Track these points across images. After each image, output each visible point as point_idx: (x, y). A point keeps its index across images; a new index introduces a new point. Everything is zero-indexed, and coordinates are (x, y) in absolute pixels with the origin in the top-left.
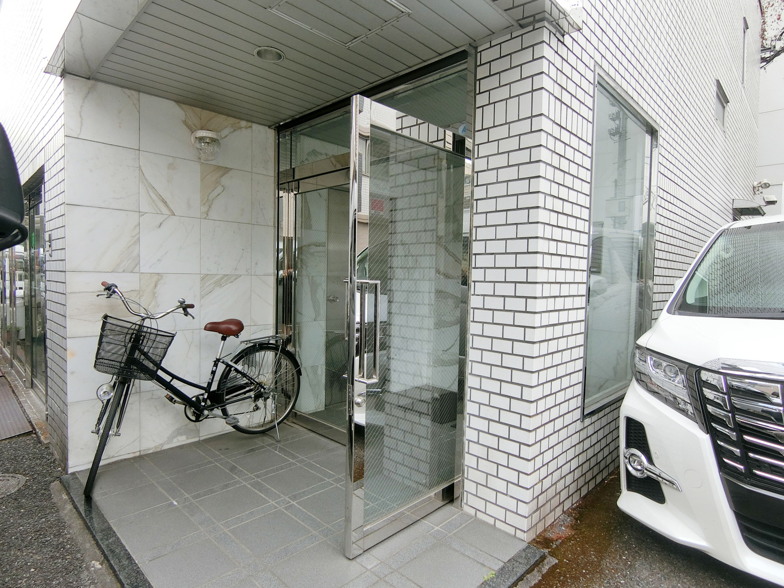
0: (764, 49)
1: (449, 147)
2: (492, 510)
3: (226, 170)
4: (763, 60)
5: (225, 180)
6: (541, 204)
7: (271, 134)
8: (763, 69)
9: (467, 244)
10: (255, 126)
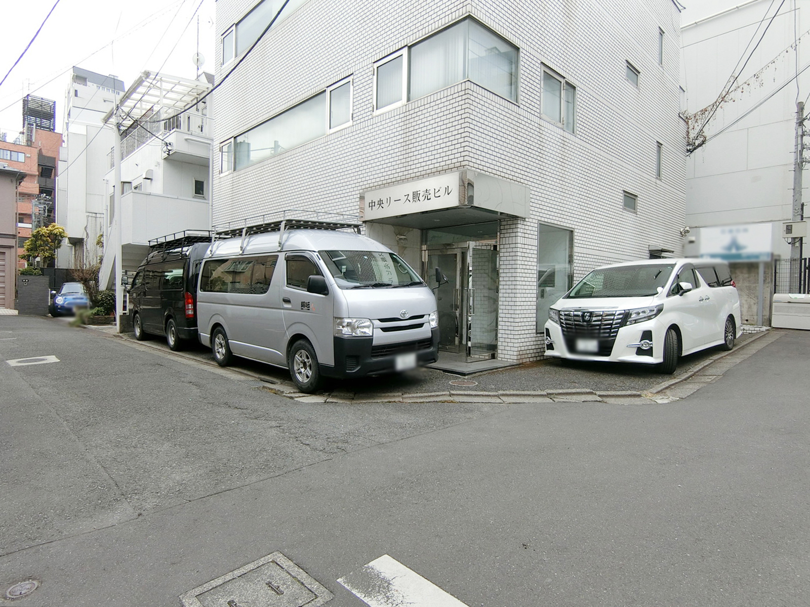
0: (689, 144)
1: (492, 249)
2: (507, 356)
3: (406, 247)
4: (688, 151)
5: (405, 252)
6: (518, 267)
7: (419, 231)
8: (688, 157)
9: (498, 274)
10: (414, 229)
